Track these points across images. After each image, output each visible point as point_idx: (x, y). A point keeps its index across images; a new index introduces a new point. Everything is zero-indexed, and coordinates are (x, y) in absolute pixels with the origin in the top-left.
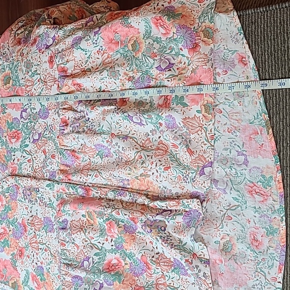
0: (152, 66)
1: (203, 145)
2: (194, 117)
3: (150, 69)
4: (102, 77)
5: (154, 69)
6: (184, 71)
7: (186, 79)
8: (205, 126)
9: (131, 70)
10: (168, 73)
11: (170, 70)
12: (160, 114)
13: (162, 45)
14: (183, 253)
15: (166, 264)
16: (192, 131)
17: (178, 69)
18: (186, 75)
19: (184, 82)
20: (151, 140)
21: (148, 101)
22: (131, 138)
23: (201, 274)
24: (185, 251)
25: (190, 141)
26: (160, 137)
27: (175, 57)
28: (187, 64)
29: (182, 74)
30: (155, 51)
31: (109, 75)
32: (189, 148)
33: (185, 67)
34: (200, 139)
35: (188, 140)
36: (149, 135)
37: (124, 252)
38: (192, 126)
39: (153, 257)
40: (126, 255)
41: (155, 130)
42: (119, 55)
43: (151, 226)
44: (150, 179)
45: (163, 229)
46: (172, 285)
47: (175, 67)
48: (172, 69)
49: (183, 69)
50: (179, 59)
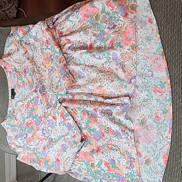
0: (105, 27)
1: (131, 68)
2: (126, 53)
3: (104, 29)
4: (80, 35)
5: (106, 29)
6: (121, 29)
7: (122, 33)
8: (132, 57)
9: (95, 30)
10: (113, 30)
11: (114, 29)
12: (109, 52)
13: (110, 16)
14: (120, 126)
15: (111, 133)
16: (126, 60)
17: (118, 28)
18: (122, 31)
19: (121, 34)
20: (105, 67)
21: (103, 46)
22: (95, 67)
23: (129, 137)
24: (121, 125)
25: (124, 66)
26: (109, 65)
27: (117, 22)
28: (123, 25)
29: (120, 30)
30: (107, 19)
31: (84, 33)
32: (124, 69)
33: (122, 27)
34: (129, 64)
35: (123, 65)
36: (104, 65)
37: (90, 129)
38: (125, 57)
39: (105, 130)
40: (91, 130)
41: (107, 62)
42: (89, 23)
43: (104, 113)
44: (104, 88)
45: (111, 114)
46: (115, 144)
47: (117, 27)
48: (115, 28)
49: (121, 28)
50: (119, 23)
